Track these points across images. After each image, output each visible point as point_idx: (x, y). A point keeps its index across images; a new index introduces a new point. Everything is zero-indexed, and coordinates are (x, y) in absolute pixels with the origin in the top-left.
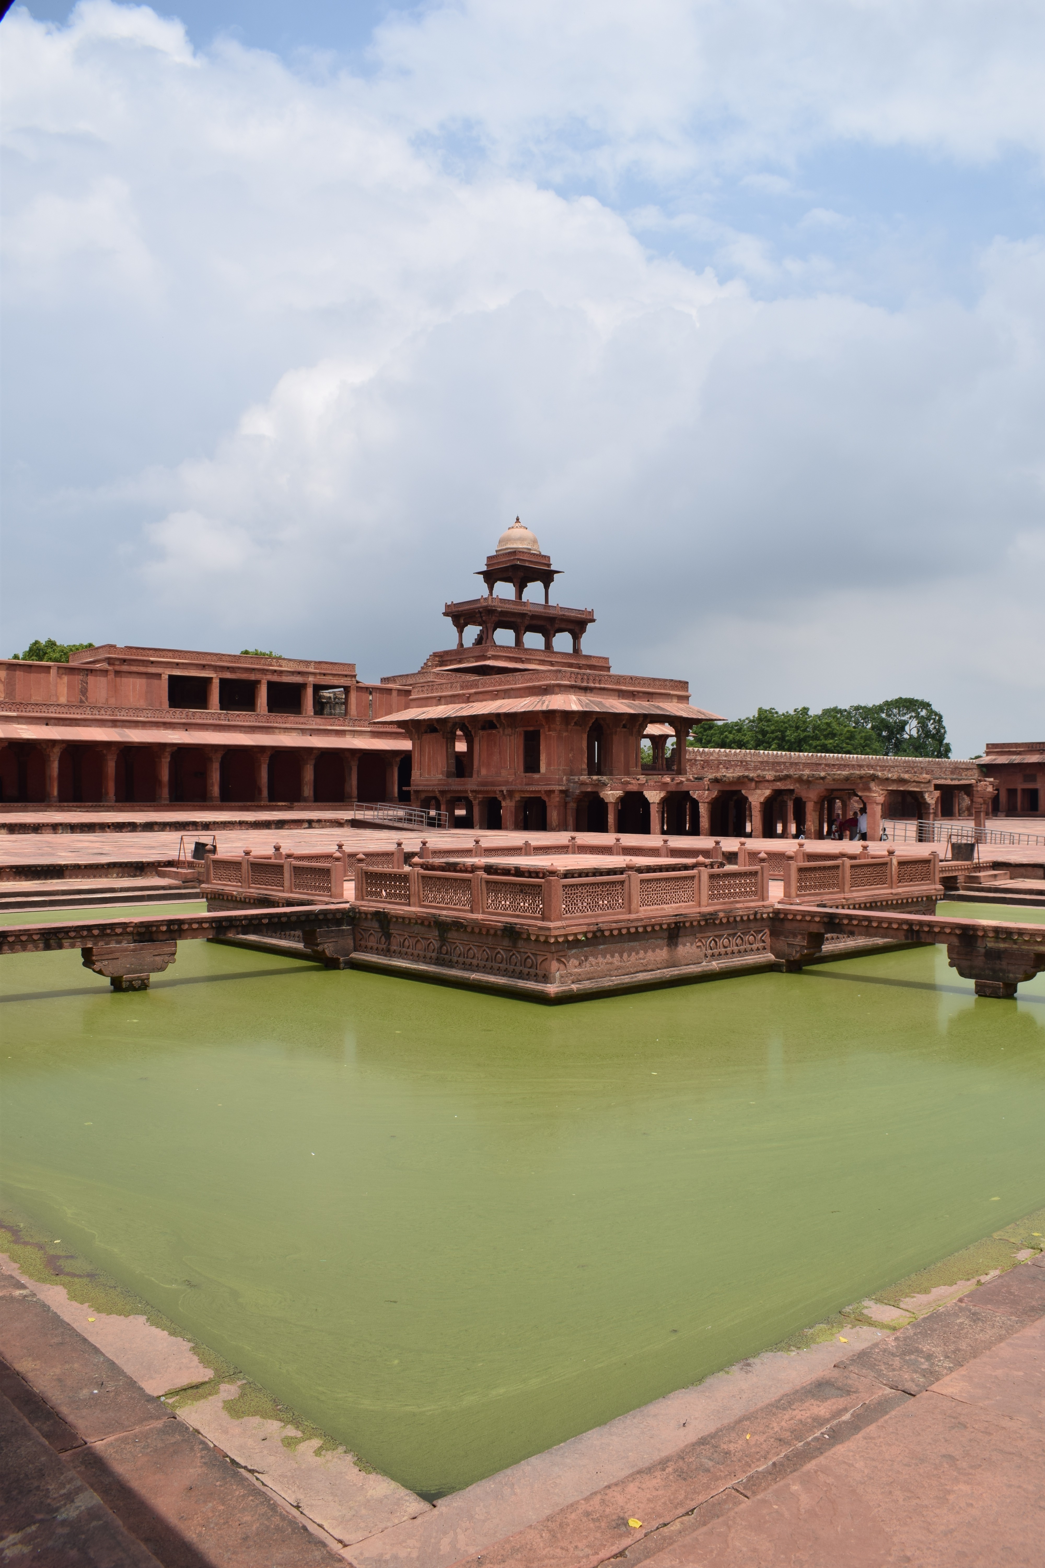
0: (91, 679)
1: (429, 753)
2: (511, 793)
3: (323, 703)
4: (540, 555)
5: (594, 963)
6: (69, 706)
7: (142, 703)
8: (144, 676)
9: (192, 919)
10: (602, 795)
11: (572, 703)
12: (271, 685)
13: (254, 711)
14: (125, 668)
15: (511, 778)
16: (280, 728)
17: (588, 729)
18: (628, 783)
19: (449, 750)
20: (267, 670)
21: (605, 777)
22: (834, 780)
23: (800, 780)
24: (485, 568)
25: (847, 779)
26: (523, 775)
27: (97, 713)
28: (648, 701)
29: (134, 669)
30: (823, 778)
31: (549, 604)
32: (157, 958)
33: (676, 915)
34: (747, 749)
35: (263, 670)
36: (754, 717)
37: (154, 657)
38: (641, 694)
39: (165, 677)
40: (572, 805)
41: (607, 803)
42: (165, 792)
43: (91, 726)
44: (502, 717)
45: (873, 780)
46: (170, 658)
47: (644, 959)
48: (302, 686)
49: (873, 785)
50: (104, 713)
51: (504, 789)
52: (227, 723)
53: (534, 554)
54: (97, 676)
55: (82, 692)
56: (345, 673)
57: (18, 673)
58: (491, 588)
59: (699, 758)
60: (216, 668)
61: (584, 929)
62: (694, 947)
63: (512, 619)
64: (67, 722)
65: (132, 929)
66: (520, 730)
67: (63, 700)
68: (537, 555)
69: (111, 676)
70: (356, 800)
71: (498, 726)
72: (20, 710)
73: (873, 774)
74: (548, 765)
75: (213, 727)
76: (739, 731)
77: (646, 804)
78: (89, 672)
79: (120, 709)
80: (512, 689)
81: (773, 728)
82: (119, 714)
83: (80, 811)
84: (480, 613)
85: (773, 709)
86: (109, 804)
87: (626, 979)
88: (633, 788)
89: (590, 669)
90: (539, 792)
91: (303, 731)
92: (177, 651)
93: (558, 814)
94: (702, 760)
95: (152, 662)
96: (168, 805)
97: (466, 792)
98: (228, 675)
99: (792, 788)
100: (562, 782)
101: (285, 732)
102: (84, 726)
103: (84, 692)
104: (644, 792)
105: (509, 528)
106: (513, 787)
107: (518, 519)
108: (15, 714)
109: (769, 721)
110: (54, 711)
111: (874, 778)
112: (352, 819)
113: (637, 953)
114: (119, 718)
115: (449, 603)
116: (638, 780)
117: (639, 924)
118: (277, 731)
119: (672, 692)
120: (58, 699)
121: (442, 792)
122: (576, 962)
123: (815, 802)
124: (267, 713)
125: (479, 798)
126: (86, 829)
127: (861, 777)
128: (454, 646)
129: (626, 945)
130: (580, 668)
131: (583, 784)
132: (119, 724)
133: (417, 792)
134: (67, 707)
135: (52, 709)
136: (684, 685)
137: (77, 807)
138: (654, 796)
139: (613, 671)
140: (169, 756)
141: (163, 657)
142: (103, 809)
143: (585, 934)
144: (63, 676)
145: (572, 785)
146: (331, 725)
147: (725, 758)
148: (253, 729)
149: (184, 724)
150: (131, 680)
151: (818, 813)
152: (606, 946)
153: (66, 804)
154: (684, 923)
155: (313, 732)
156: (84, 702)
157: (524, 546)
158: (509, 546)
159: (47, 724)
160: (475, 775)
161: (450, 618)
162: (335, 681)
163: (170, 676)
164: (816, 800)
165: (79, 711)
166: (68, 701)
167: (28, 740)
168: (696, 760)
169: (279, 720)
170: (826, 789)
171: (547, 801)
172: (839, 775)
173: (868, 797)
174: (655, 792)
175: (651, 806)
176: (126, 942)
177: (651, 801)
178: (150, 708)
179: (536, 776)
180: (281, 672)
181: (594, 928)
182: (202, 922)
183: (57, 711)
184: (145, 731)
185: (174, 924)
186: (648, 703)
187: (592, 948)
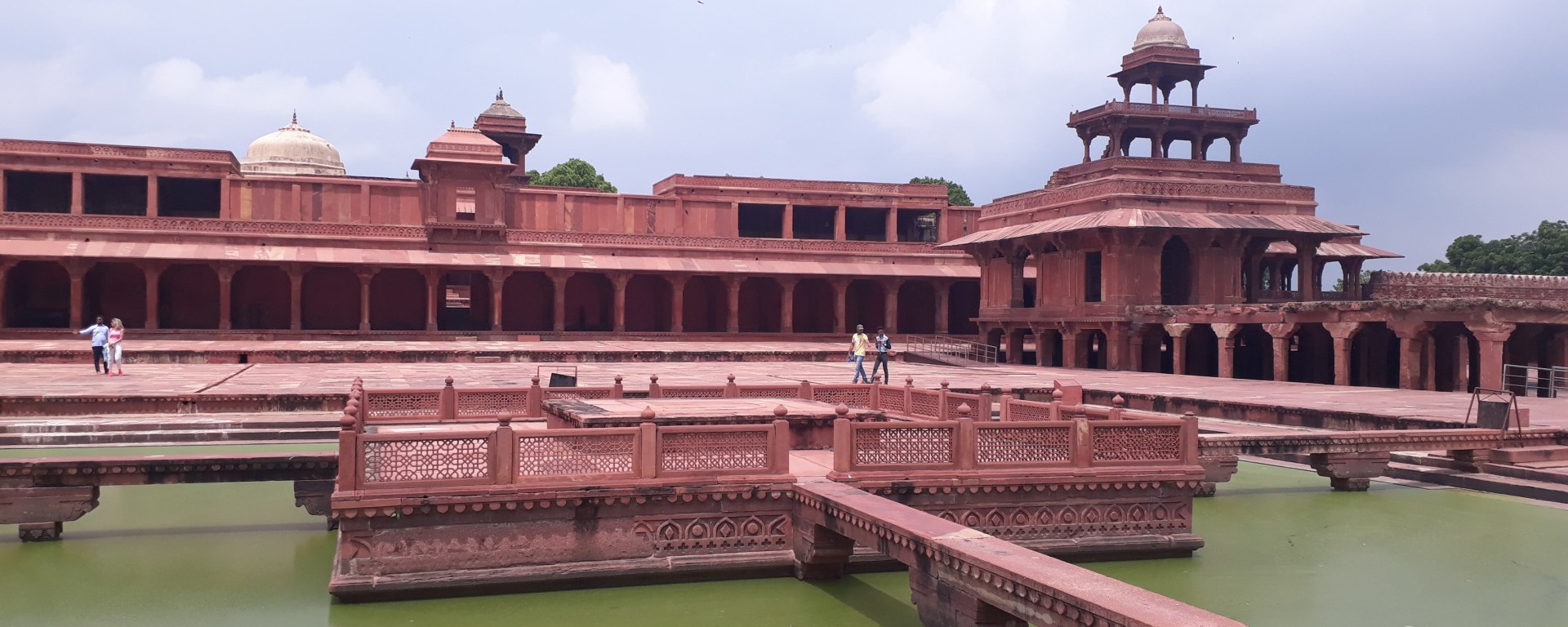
0: (658, 209)
1: (996, 279)
2: (1070, 325)
3: (923, 229)
4: (1188, 50)
5: (425, 549)
6: (635, 236)
7: (711, 233)
8: (714, 205)
9: (111, 462)
10: (1166, 328)
11: (1134, 218)
12: (848, 210)
13: (833, 239)
14: (693, 197)
15: (1071, 308)
16: (859, 256)
17: (1161, 249)
18: (1195, 313)
19: (1015, 276)
20: (846, 196)
21: (1169, 307)
22: (1435, 309)
23: (1391, 309)
24: (1121, 69)
25: (1452, 308)
26: (1084, 304)
27: (664, 243)
28: (1252, 213)
29: (702, 198)
30: (1421, 307)
31: (1198, 106)
32: (65, 505)
33: (587, 489)
34: (1520, 273)
35: (841, 195)
36: (1534, 232)
37: (723, 185)
38: (1241, 205)
39: (735, 206)
40: (1137, 340)
41: (1172, 338)
42: (734, 322)
43: (657, 256)
44: (1060, 237)
45: (1489, 310)
46: (740, 186)
47: (527, 547)
48: (885, 212)
49: (1489, 317)
50: (671, 243)
51: (1062, 320)
52: (800, 251)
53: (1177, 49)
54: (664, 206)
55: (649, 222)
56: (934, 195)
57: (584, 204)
58: (1127, 92)
59: (1409, 284)
60: (789, 195)
61: (397, 502)
62: (631, 533)
63: (1147, 126)
64: (634, 252)
65: (29, 471)
66: (1081, 252)
67: (630, 230)
68: (1181, 49)
69: (679, 205)
70: (947, 332)
71: (1058, 248)
72: (586, 241)
73: (1487, 302)
74: (1109, 292)
75: (785, 256)
76: (1511, 251)
77: (1213, 338)
78: (657, 203)
79: (688, 239)
80: (1073, 205)
81: (1557, 246)
82: (686, 243)
83: (646, 340)
84: (1105, 121)
85: (1563, 222)
86: (675, 333)
87: (482, 574)
88: (1200, 320)
89: (1253, 180)
90: (1095, 324)
91: (885, 259)
92: (748, 178)
93: (1119, 351)
94: (1415, 287)
95: (722, 191)
96: (735, 335)
97: (1026, 323)
98: (802, 202)
99: (1384, 320)
100: (1124, 312)
101: (864, 260)
102: (651, 256)
103: (651, 222)
104: (1213, 325)
105: (1150, 21)
106: (1070, 319)
107: (1160, 10)
108: (581, 245)
109: (1554, 236)
110: (620, 241)
111: (1489, 306)
112: (905, 353)
113: (513, 538)
114: (686, 247)
115: (1074, 113)
116: (1206, 309)
117: (508, 498)
118: (855, 259)
119: (1287, 202)
120: (625, 229)
121: (1006, 324)
122: (390, 547)
123: (1412, 340)
124: (844, 240)
125: (1041, 330)
126: (612, 358)
127: (1471, 306)
128: (1079, 160)
129: (490, 526)
130: (1238, 179)
131: (1147, 314)
132: (686, 253)
133: (984, 323)
134: (633, 238)
135: (618, 239)
136: (1308, 192)
137: (642, 336)
138: (1222, 330)
139: (1284, 181)
140: (739, 286)
141: (733, 185)
142: (667, 338)
143: (397, 508)
144: (630, 206)
145: (1136, 315)
146: (917, 252)
147: (1451, 284)
148: (828, 258)
149: (754, 253)
150: (700, 209)
151: (1418, 354)
152: (449, 527)
153: (631, 333)
154: (602, 499)
155: (896, 260)
156: (651, 233)
157: (1165, 40)
158: (1146, 42)
159: (613, 255)
160: (1037, 305)
161: (1075, 130)
162: (923, 205)
163: (740, 204)
164: (1413, 337)
165: (645, 241)
166: (635, 231)
167: (595, 270)
168: (1405, 287)
169: (857, 248)
170: (1426, 322)
171: (1106, 333)
172: (1442, 302)
173: (1482, 333)
174: (1223, 325)
175: (1220, 342)
176: (23, 485)
177: (1219, 336)
178: (719, 237)
179: (1097, 305)
180: (862, 197)
181: (418, 502)
182: (127, 466)
183: (624, 241)
184: (712, 261)
185: (87, 467)
186: (1251, 215)
187: (420, 528)
